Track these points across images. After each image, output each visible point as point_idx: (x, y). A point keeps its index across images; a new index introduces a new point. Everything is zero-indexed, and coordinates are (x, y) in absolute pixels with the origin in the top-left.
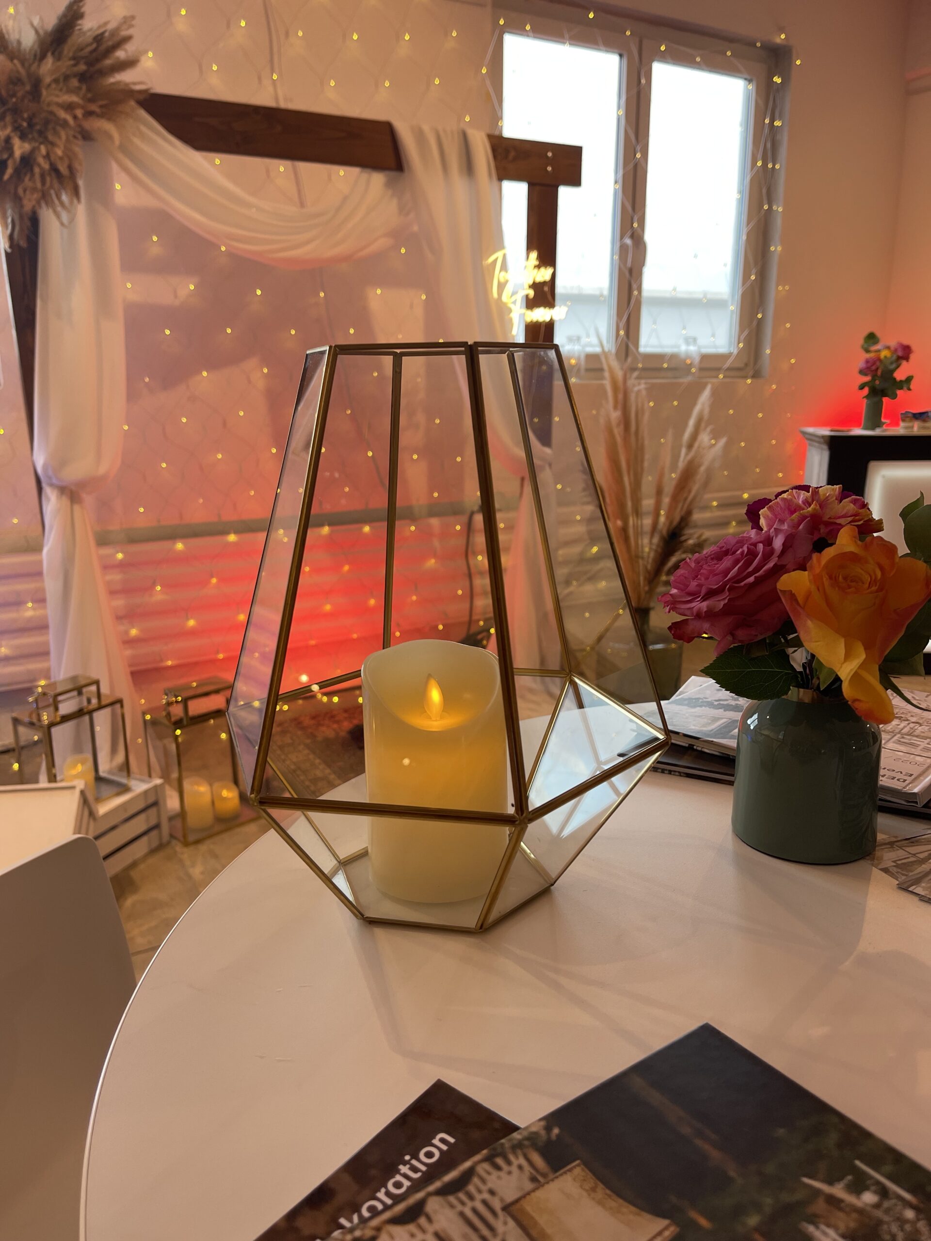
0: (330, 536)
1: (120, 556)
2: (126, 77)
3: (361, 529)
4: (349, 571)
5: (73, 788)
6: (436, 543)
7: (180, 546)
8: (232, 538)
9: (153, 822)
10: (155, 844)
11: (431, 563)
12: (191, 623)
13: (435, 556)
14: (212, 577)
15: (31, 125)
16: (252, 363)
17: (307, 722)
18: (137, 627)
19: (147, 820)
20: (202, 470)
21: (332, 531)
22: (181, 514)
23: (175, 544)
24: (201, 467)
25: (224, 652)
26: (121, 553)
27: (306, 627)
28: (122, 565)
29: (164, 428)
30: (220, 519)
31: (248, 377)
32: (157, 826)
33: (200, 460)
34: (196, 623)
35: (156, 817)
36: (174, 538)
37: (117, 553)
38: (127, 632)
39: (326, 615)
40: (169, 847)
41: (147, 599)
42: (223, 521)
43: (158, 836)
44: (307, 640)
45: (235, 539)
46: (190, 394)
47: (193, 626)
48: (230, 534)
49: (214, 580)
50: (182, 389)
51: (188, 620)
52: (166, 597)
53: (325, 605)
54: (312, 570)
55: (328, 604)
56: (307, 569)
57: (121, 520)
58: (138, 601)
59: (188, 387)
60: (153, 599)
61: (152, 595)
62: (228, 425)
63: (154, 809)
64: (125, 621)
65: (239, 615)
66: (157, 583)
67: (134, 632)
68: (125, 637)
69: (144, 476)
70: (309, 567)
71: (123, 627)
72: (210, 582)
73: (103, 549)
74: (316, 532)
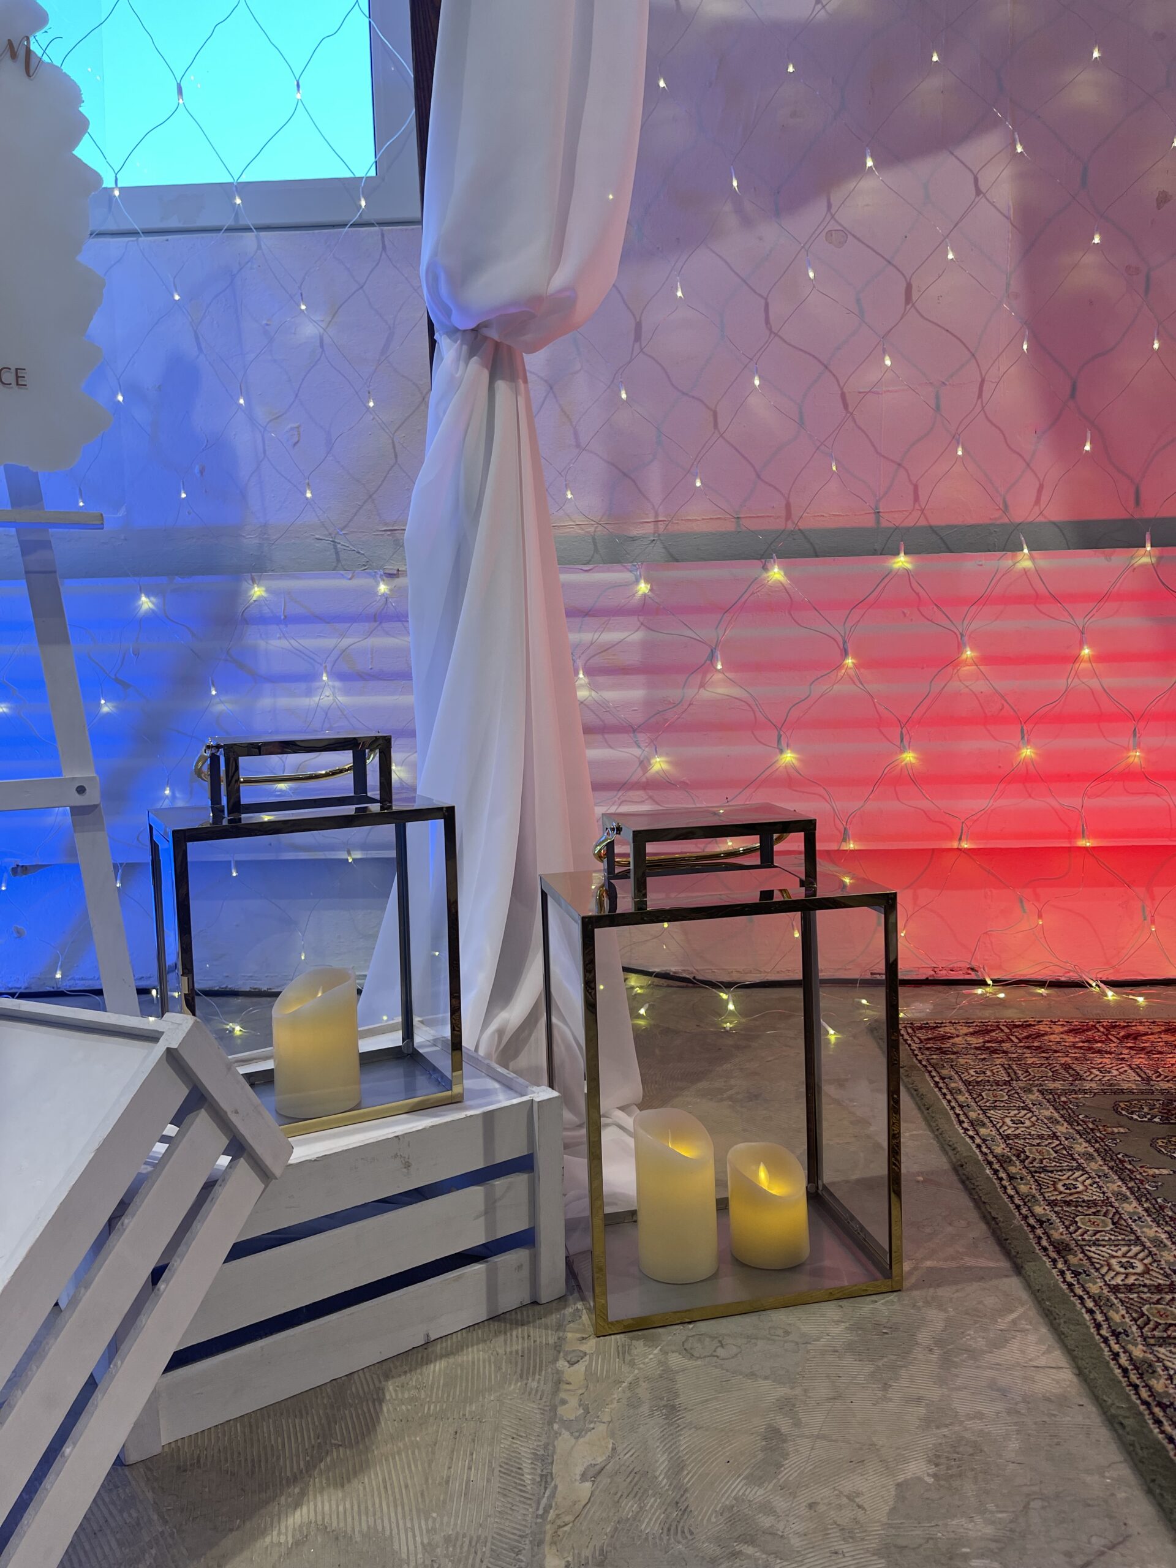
0: (1155, 570)
1: (643, 588)
5: (152, 1037)
7: (776, 574)
8: (902, 562)
9: (511, 1224)
10: (512, 1297)
12: (789, 757)
14: (845, 653)
16: (987, 145)
17: (1056, 1036)
18: (667, 754)
19: (486, 1213)
20: (846, 406)
21: (1160, 558)
22: (788, 506)
23: (765, 568)
24: (843, 396)
25: (858, 838)
26: (647, 581)
27: (1070, 801)
28: (645, 610)
29: (767, 306)
30: (878, 522)
31: (976, 180)
32: (525, 1239)
33: (842, 384)
34: (799, 760)
35: (524, 1209)
36: (764, 556)
37: (637, 582)
38: (644, 764)
39: (1129, 776)
40: (554, 1318)
41: (690, 692)
42: (884, 524)
43: (526, 1272)
44: (1072, 835)
45: (909, 566)
46: (832, 225)
47: (794, 767)
48: (897, 554)
49: (849, 661)
50: (813, 215)
51: (781, 751)
52: (736, 692)
53: (1128, 749)
54: (1098, 658)
55: (1138, 746)
56: (1086, 652)
57: (657, 515)
58: (674, 694)
59: (829, 206)
60: (705, 694)
61: (702, 685)
62: (914, 298)
63: (520, 1180)
64: (642, 737)
65: (902, 751)
66: (718, 654)
67: (659, 764)
68: (640, 772)
69: (715, 415)
70: (1090, 647)
71: (637, 752)
72: (840, 666)
73: (608, 571)
74: (1118, 559)
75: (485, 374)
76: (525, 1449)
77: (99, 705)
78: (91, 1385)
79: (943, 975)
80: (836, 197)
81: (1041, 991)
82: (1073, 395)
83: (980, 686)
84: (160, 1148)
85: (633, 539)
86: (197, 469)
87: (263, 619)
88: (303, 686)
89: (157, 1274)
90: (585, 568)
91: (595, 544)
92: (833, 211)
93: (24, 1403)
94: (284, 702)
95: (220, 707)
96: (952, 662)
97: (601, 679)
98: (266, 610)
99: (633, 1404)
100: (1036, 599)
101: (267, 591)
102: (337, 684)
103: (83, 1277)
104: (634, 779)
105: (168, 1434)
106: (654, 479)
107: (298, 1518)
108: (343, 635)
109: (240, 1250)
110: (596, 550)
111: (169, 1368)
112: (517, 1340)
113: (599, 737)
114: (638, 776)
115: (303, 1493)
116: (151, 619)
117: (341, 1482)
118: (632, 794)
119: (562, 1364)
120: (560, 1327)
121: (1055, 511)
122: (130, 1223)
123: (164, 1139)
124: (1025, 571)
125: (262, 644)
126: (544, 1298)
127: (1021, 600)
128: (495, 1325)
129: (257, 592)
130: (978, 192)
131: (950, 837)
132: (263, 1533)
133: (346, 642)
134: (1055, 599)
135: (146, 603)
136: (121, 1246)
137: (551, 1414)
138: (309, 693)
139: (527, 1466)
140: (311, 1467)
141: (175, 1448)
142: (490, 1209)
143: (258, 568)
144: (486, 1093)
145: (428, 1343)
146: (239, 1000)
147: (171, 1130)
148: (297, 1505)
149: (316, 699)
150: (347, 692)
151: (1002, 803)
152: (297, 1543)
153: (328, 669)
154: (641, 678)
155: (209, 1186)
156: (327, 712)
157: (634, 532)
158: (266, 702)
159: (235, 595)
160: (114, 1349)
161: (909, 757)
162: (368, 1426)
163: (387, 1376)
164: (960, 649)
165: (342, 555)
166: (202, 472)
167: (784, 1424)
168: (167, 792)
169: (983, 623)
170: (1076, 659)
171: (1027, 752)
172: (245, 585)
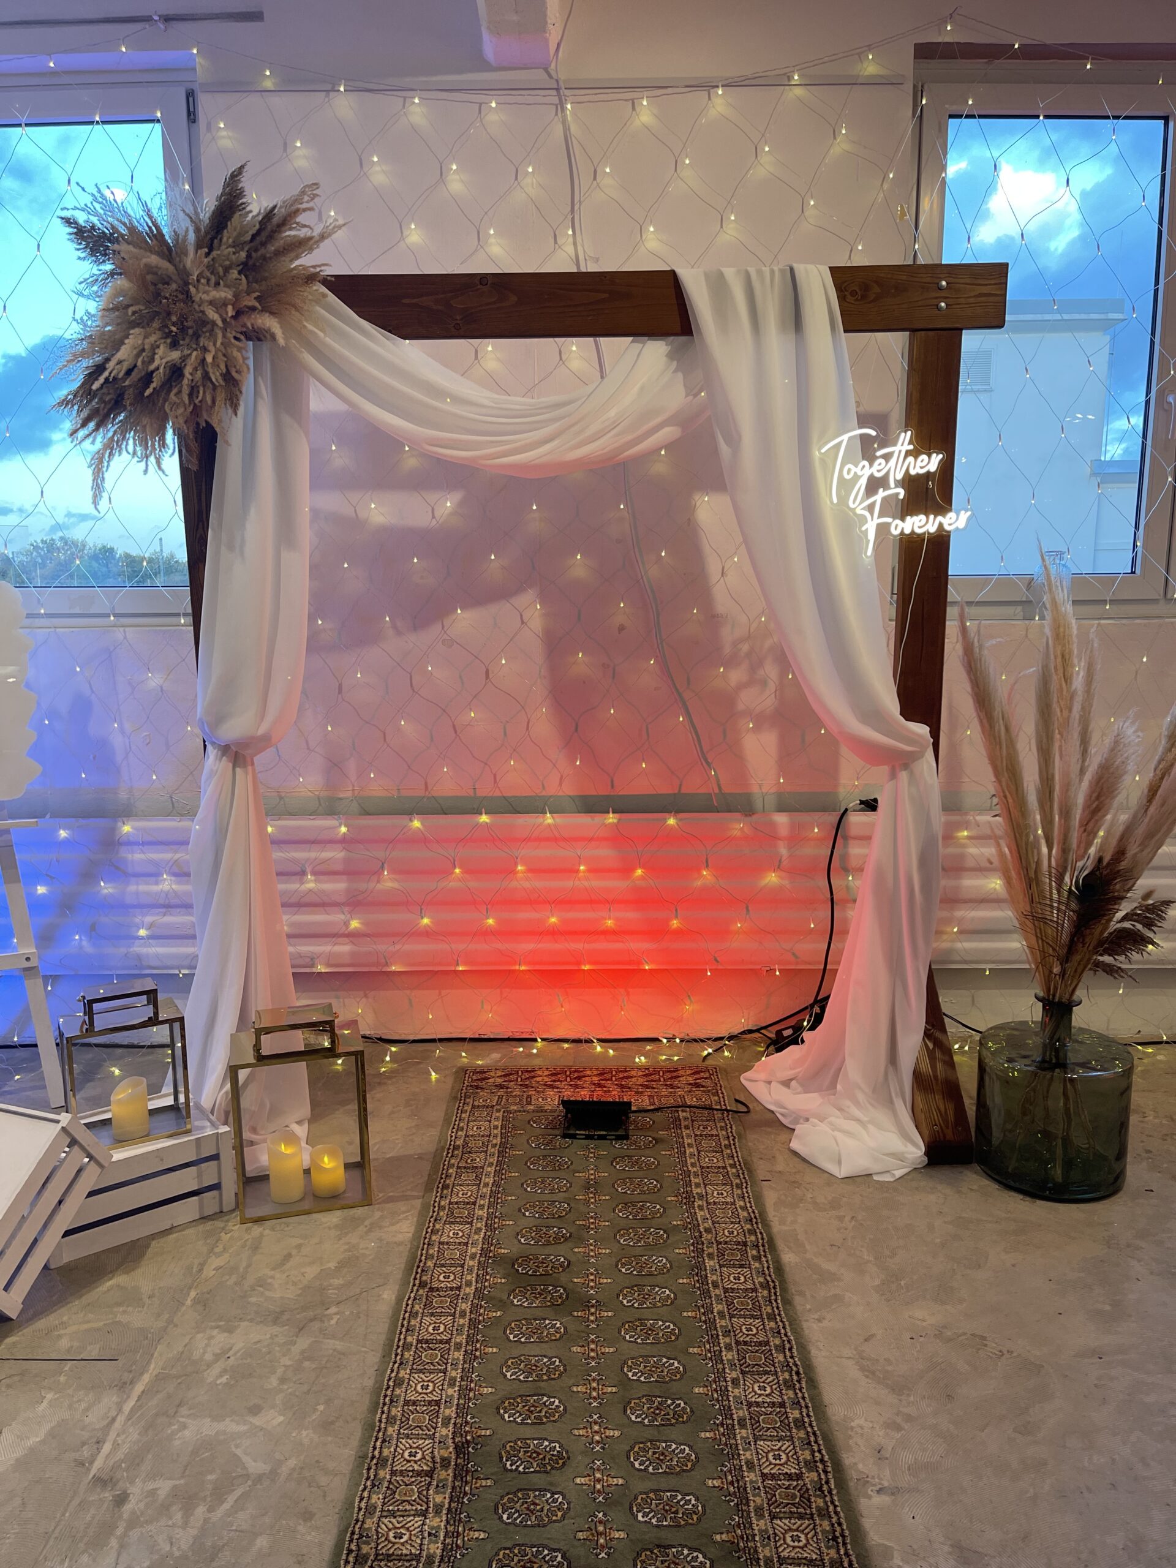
0: (616, 826)
1: (343, 829)
2: (306, 261)
3: (665, 820)
4: (642, 878)
6: (783, 851)
7: (416, 824)
8: (484, 819)
9: (210, 1180)
10: (210, 1210)
11: (772, 878)
12: (426, 921)
13: (778, 868)
14: (455, 867)
15: (183, 330)
18: (359, 919)
19: (198, 1177)
20: (456, 732)
21: (619, 820)
22: (426, 784)
23: (411, 820)
24: (454, 726)
25: (465, 964)
26: (345, 826)
27: (577, 946)
28: (344, 841)
29: (411, 677)
30: (475, 793)
31: (521, 616)
32: (217, 1187)
33: (453, 718)
34: (432, 922)
35: (216, 1175)
36: (411, 813)
37: (340, 825)
38: (347, 924)
39: (606, 933)
40: (226, 1218)
41: (371, 885)
42: (478, 794)
43: (217, 1199)
44: (579, 963)
45: (487, 820)
46: (445, 637)
47: (428, 925)
48: (481, 814)
49: (457, 871)
50: (435, 630)
51: (422, 918)
52: (395, 885)
53: (606, 919)
54: (589, 871)
55: (610, 918)
56: (582, 868)
57: (353, 786)
58: (363, 886)
59: (443, 627)
60: (379, 886)
61: (378, 882)
62: (490, 676)
63: (213, 1163)
64: (346, 909)
65: (487, 918)
66: (386, 865)
67: (355, 924)
68: (344, 928)
69: (384, 734)
70: (584, 865)
71: (342, 917)
72: (452, 873)
73: (326, 819)
74: (598, 819)
75: (231, 765)
76: (196, 1262)
77: (37, 890)
78: (35, 1241)
79: (517, 1036)
80: (447, 622)
81: (566, 1046)
82: (576, 730)
83: (527, 885)
84: (64, 1155)
85: (341, 799)
86: (91, 757)
87: (129, 843)
88: (153, 879)
89: (60, 1202)
90: (312, 817)
91: (319, 802)
92: (445, 629)
93: (9, 1253)
94: (143, 888)
95: (106, 891)
96: (512, 871)
97: (322, 877)
98: (131, 839)
99: (243, 1246)
100: (555, 840)
101: (132, 828)
102: (173, 878)
103: (34, 1204)
104: (341, 932)
105: (66, 1259)
106: (351, 767)
107: (110, 1283)
108: (176, 852)
109: (91, 1194)
110: (320, 805)
111: (63, 1237)
112: (209, 1225)
113: (322, 909)
114: (343, 930)
115: (113, 1276)
116: (66, 842)
117: (128, 1273)
118: (341, 940)
119: (223, 1234)
120: (228, 1221)
121: (569, 789)
122: (50, 1186)
123: (65, 1152)
124: (549, 825)
125: (130, 856)
126: (225, 1210)
127: (547, 839)
128: (202, 1221)
129: (126, 829)
130: (523, 622)
131: (515, 964)
132: (97, 1287)
133: (178, 856)
134: (565, 839)
135: (63, 834)
136: (47, 1193)
137: (211, 1251)
138: (157, 883)
139: (195, 1267)
140: (117, 1269)
141: (68, 1264)
142: (200, 1175)
143: (127, 812)
144: (203, 1128)
145: (172, 1227)
146: (120, 1051)
147: (67, 1149)
148: (111, 1279)
149: (161, 886)
150: (179, 883)
151: (541, 946)
152: (108, 1290)
153: (167, 869)
154: (344, 877)
155: (79, 1171)
156: (167, 894)
157: (341, 795)
158: (132, 888)
159: (113, 830)
160: (45, 1226)
161: (491, 921)
162: (142, 1255)
163: (153, 1239)
164: (516, 864)
165: (176, 805)
166: (94, 758)
167: (294, 1252)
168: (77, 937)
169: (526, 851)
170: (578, 871)
171: (553, 920)
172: (120, 824)
